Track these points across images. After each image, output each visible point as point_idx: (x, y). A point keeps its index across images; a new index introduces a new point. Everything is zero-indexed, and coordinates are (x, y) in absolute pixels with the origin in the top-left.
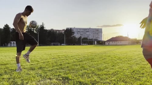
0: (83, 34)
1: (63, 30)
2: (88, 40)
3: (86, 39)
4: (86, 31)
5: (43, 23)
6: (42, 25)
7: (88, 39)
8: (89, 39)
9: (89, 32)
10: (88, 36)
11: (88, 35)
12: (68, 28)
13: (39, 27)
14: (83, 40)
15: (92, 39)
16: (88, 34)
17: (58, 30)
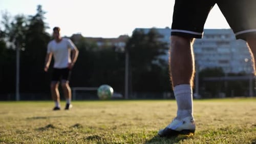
0: (206, 52)
1: (122, 38)
2: (226, 78)
3: (217, 72)
4: (216, 39)
5: (39, 7)
6: (38, 15)
7: (223, 75)
8: (231, 75)
9: (227, 43)
10: (226, 62)
11: (223, 58)
12: (142, 30)
13: (24, 25)
14: (206, 79)
15: (240, 75)
16: (226, 54)
17: (101, 40)
